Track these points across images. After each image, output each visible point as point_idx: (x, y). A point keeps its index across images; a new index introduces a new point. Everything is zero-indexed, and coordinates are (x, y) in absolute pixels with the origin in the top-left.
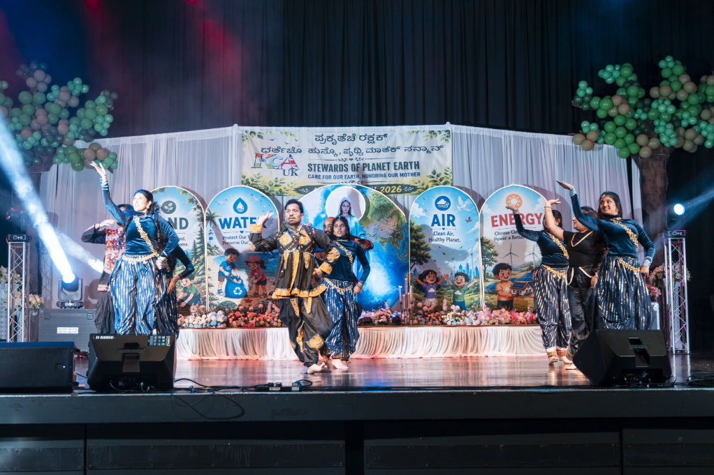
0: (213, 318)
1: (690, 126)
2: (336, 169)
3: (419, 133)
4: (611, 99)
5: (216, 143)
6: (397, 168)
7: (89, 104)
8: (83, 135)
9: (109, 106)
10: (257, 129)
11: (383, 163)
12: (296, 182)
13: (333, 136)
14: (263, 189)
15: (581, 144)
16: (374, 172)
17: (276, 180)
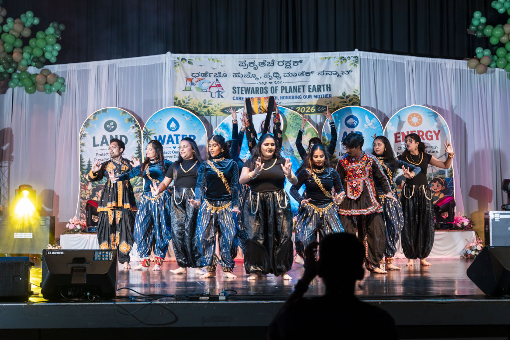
2: (257, 92)
3: (331, 59)
4: (502, 27)
5: (151, 68)
6: (311, 90)
7: (40, 34)
8: (35, 62)
9: (58, 36)
10: (187, 56)
11: (299, 86)
12: (222, 104)
13: (254, 62)
14: (193, 109)
15: (475, 68)
16: (291, 94)
17: (205, 102)
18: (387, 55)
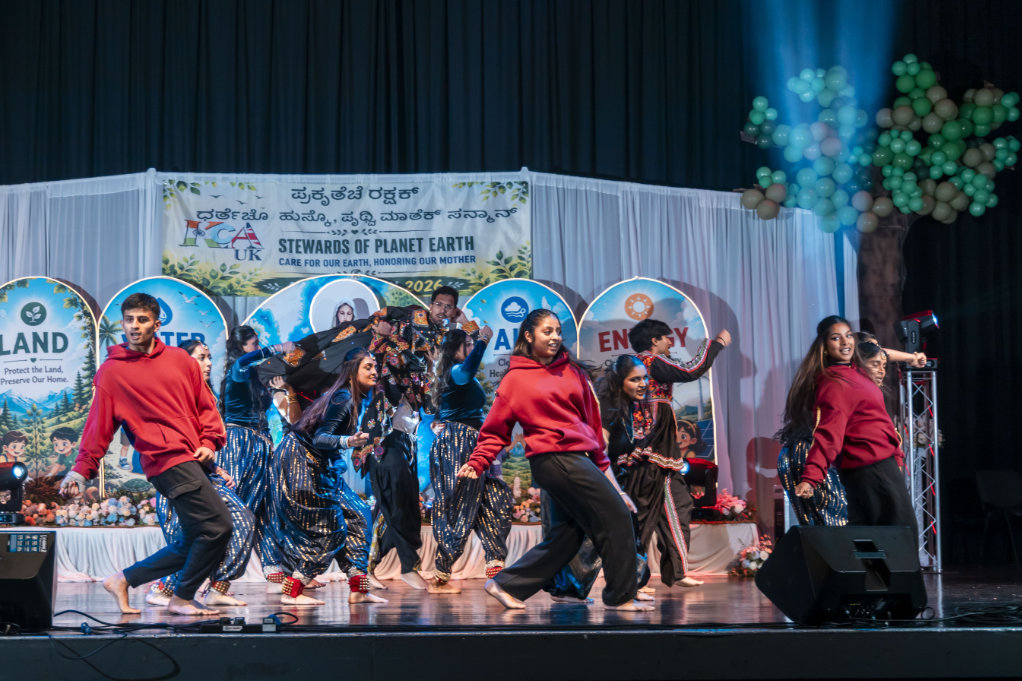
0: (112, 509)
1: (945, 178)
2: (327, 249)
3: (475, 186)
4: (808, 129)
5: (116, 201)
6: (435, 247)
10: (190, 177)
11: (411, 240)
12: (258, 272)
13: (323, 189)
14: (200, 282)
15: (756, 206)
16: (395, 255)
17: (223, 267)
18: (584, 179)
